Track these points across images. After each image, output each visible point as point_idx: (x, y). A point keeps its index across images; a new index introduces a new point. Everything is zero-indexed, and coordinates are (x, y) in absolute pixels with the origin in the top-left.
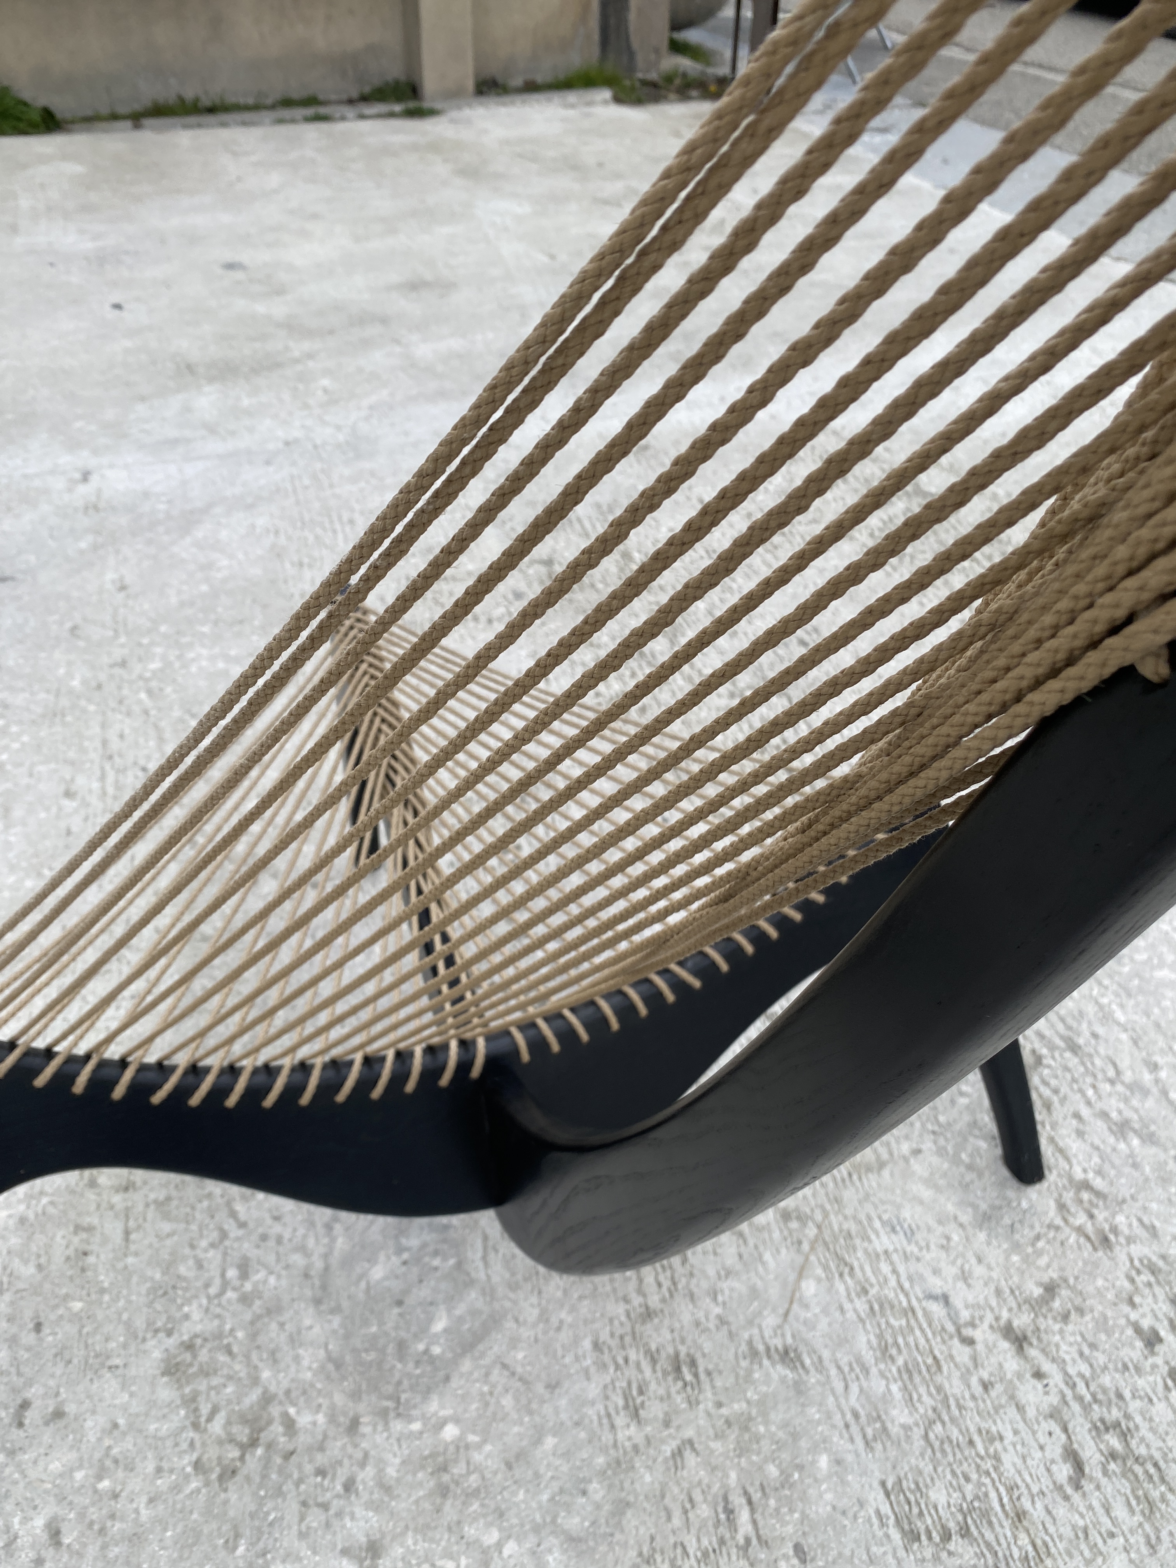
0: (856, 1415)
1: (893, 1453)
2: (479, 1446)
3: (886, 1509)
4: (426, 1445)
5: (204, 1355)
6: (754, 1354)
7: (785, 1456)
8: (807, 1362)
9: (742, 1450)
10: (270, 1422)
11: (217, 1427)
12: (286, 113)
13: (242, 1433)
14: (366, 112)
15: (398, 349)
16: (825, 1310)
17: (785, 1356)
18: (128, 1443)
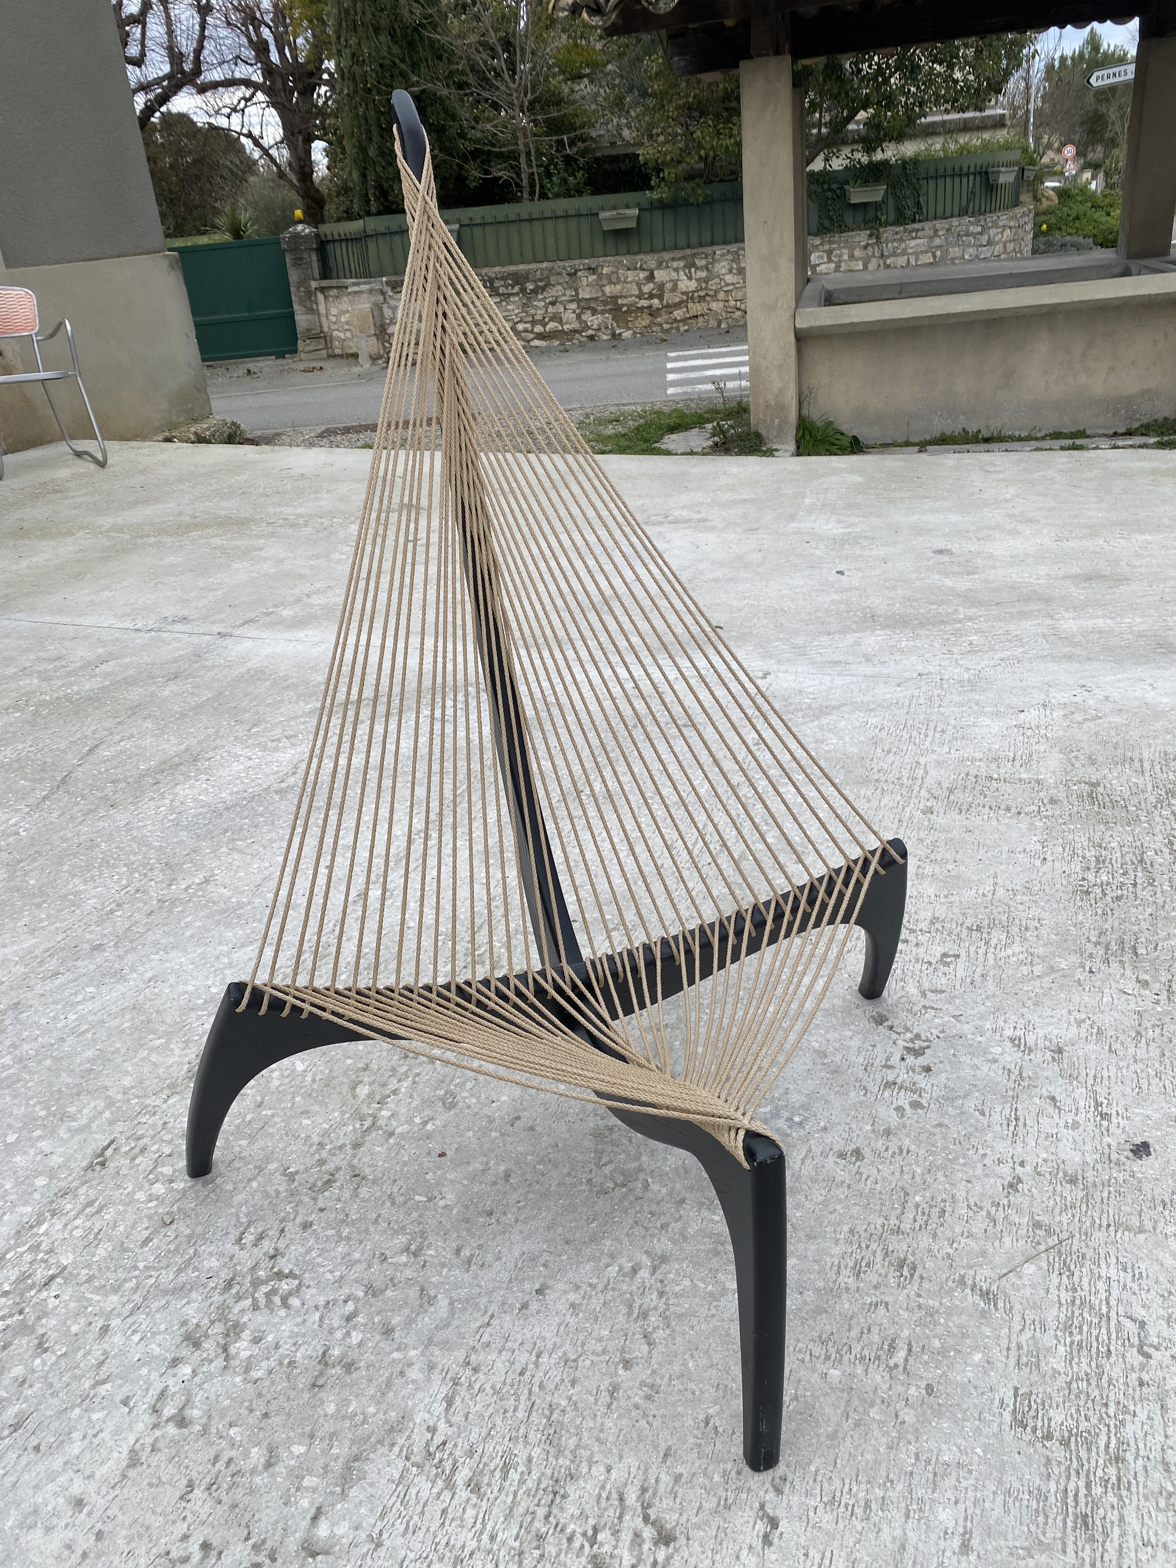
0: (1019, 1347)
1: (1035, 1377)
3: (1009, 1401)
5: (615, 1136)
6: (962, 1282)
7: (951, 1341)
8: (1001, 1304)
9: (919, 1323)
10: (636, 1180)
11: (607, 1170)
12: (1046, 444)
13: (620, 1179)
14: (1120, 443)
15: (1049, 622)
16: (1033, 1286)
17: (985, 1295)
18: (560, 1156)
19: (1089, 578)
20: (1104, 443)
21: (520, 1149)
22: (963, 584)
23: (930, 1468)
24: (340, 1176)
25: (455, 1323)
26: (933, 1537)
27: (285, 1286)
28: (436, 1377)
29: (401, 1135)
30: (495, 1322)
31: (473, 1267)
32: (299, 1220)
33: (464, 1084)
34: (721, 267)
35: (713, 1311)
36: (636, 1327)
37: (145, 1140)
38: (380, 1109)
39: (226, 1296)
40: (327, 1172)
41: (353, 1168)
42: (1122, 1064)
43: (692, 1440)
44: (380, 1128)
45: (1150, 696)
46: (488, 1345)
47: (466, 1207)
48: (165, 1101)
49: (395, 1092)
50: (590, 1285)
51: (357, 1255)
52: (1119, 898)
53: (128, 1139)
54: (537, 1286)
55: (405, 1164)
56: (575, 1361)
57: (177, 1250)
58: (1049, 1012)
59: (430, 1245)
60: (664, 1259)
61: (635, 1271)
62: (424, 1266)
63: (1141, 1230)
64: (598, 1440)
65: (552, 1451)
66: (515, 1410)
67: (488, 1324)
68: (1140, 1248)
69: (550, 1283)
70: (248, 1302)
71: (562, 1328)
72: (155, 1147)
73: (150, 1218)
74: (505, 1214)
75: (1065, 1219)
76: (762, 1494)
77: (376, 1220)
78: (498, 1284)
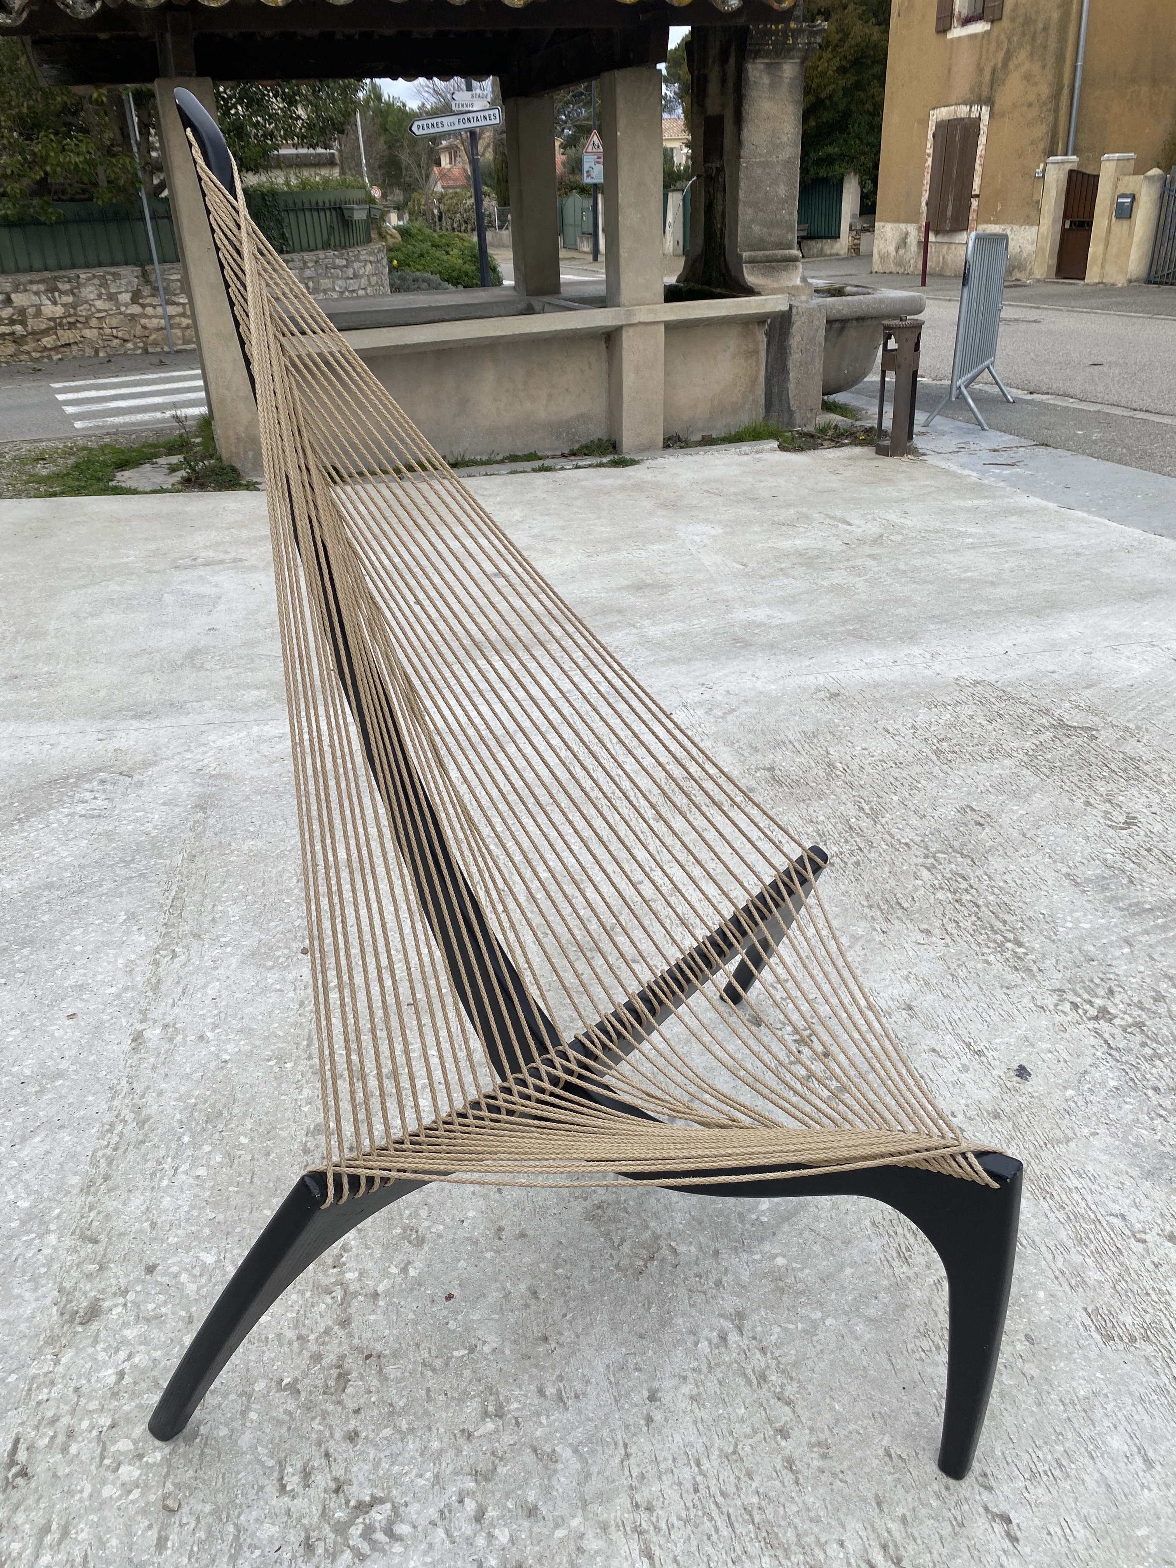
0: (1063, 1273)
1: (1091, 1294)
2: (802, 1270)
3: (1088, 1322)
4: (766, 1266)
5: (609, 1211)
10: (659, 1248)
11: (626, 1248)
12: (517, 466)
13: (644, 1253)
14: (580, 463)
15: (634, 631)
16: (1034, 1216)
18: (571, 1252)
19: (638, 587)
20: (567, 464)
21: (526, 1260)
23: (1078, 1407)
24: (349, 1363)
25: (595, 1470)
26: (1121, 1465)
27: (379, 1515)
28: (616, 1535)
29: (387, 1293)
30: (632, 1450)
31: (570, 1402)
32: (338, 1435)
33: (416, 1214)
34: (89, 292)
35: (819, 1347)
36: (764, 1393)
37: (65, 1421)
38: (342, 1273)
39: (315, 1561)
40: (330, 1367)
41: (359, 1349)
42: (960, 1005)
43: (889, 1478)
44: (356, 1294)
45: (759, 684)
46: (642, 1476)
47: (516, 1342)
48: (57, 1362)
49: (344, 1249)
50: (694, 1370)
51: (436, 1445)
52: (857, 863)
53: (37, 1428)
54: (646, 1394)
55: (416, 1323)
56: (734, 1452)
57: (210, 1534)
58: (878, 978)
59: (508, 1400)
60: (740, 1316)
61: (723, 1338)
62: (518, 1424)
63: (1069, 1140)
64: (811, 1520)
65: (780, 1553)
66: (717, 1530)
67: (627, 1456)
68: (1078, 1155)
69: (656, 1385)
70: (347, 1555)
71: (700, 1426)
72: (85, 1424)
73: (144, 1512)
74: (560, 1333)
76: (978, 1498)
77: (429, 1396)
78: (607, 1409)
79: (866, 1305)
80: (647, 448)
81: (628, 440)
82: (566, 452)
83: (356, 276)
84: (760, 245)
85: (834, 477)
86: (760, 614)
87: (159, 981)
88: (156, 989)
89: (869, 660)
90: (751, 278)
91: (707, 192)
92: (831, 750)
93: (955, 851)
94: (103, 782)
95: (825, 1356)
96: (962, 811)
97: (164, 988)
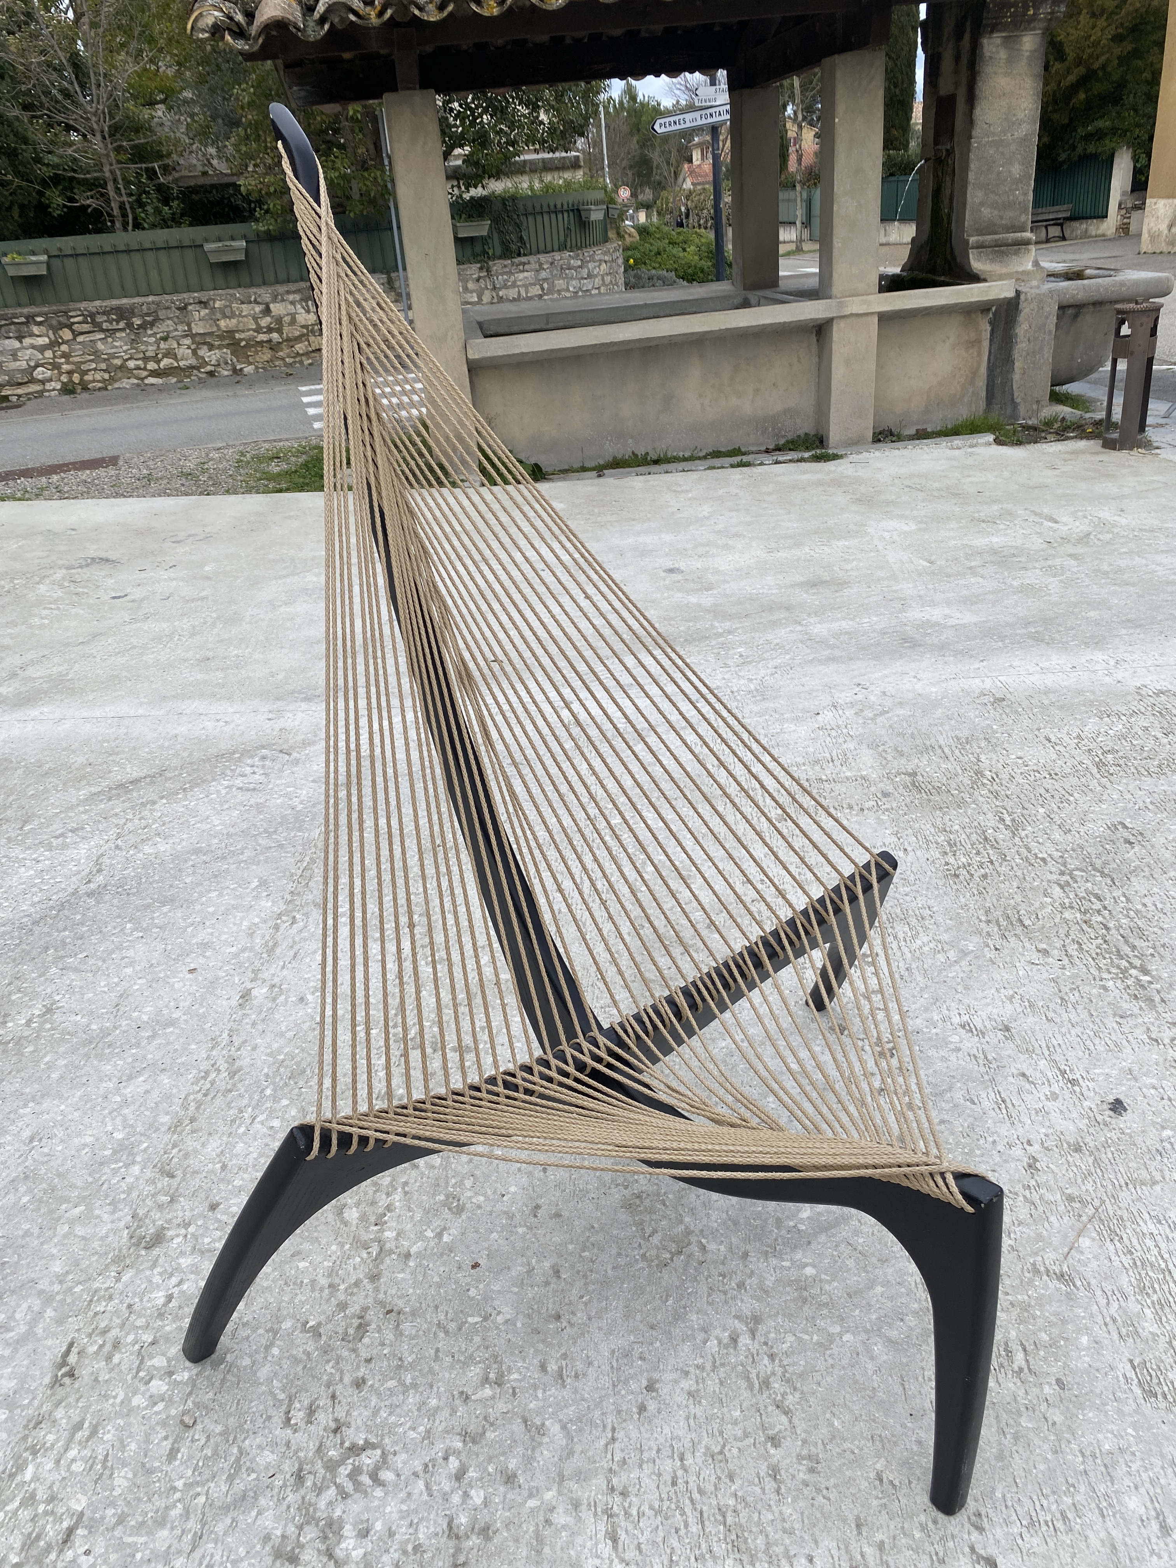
0: (1114, 1320)
1: (1141, 1346)
2: (829, 1282)
3: (1131, 1374)
4: (793, 1274)
5: (647, 1202)
6: (1036, 1271)
7: (1055, 1331)
8: (1078, 1283)
9: (1021, 1321)
10: (689, 1244)
11: (656, 1240)
12: (717, 462)
13: (673, 1247)
14: (780, 459)
15: (799, 628)
16: (1096, 1257)
17: (1061, 1276)
18: (600, 1237)
19: (814, 584)
20: (768, 459)
21: (556, 1239)
22: (707, 600)
23: (1099, 1461)
24: (371, 1315)
25: (578, 1448)
26: (1134, 1527)
27: (368, 1460)
28: (587, 1515)
29: (419, 1254)
30: (620, 1435)
31: (569, 1381)
32: (347, 1379)
33: (462, 1183)
35: (831, 1361)
36: (764, 1399)
37: (114, 1333)
38: (382, 1231)
39: (302, 1492)
40: (354, 1316)
41: (382, 1304)
42: (1063, 1030)
43: (875, 1503)
44: (391, 1252)
45: (919, 686)
46: (624, 1462)
47: (529, 1316)
48: (118, 1280)
49: (389, 1208)
50: (698, 1367)
51: (434, 1402)
52: (985, 876)
53: (90, 1336)
54: (644, 1383)
55: (439, 1286)
56: (721, 1452)
57: (215, 1453)
58: (980, 994)
59: (509, 1370)
61: (734, 1340)
62: (514, 1394)
63: (1154, 1183)
64: (785, 1531)
65: (745, 1558)
66: (686, 1526)
67: (614, 1439)
68: (1162, 1199)
69: (656, 1376)
70: (332, 1492)
71: (691, 1421)
72: (131, 1338)
73: (164, 1424)
74: (574, 1313)
75: (1089, 1186)
76: (966, 1536)
77: (437, 1356)
78: (603, 1393)
79: (890, 1326)
80: (855, 443)
81: (835, 434)
82: (771, 447)
83: (590, 276)
84: (990, 229)
85: (1050, 473)
86: (936, 614)
87: (275, 945)
88: (271, 951)
89: (1045, 664)
90: (977, 264)
91: (936, 175)
92: (983, 758)
93: (1095, 869)
94: (264, 758)
95: (836, 1371)
96: (1113, 828)
97: (278, 951)
